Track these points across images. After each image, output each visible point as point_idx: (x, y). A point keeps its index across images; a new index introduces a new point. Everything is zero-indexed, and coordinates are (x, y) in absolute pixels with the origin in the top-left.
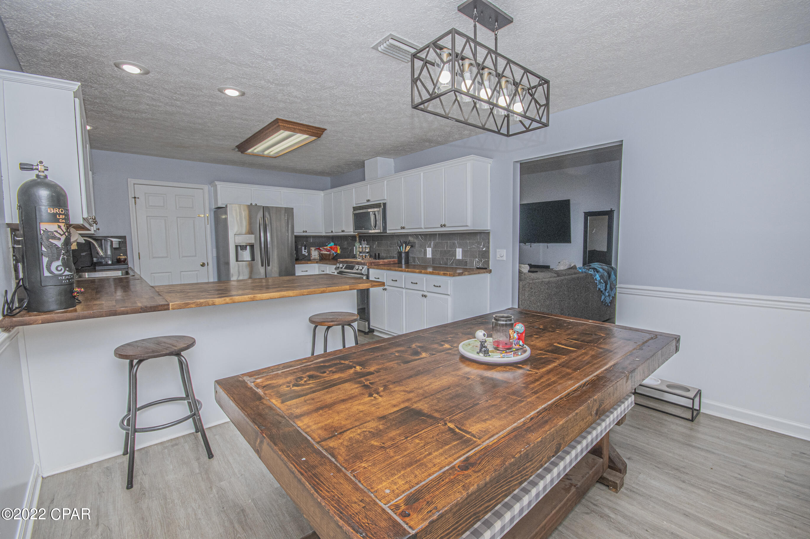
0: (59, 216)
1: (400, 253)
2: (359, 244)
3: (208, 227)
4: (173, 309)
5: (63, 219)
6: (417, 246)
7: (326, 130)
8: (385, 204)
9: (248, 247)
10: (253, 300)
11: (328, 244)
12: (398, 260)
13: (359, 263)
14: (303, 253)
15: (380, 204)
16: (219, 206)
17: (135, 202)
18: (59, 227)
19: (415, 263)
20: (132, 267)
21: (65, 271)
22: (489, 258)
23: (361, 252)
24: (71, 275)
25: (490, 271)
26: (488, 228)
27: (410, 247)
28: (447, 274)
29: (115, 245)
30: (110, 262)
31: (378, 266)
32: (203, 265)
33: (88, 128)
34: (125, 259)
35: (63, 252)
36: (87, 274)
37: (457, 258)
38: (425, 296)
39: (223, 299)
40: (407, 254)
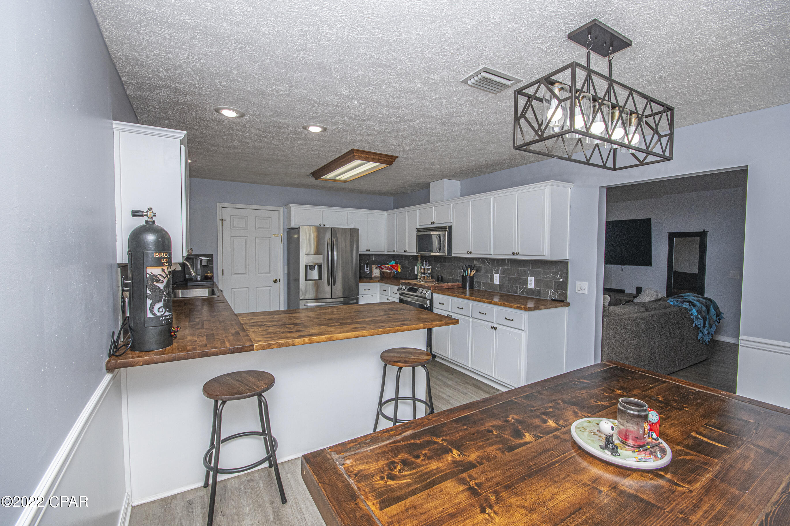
0: (163, 260)
1: (464, 278)
2: (421, 265)
3: (282, 245)
4: (257, 350)
5: (166, 263)
6: (483, 270)
7: (398, 157)
8: (450, 227)
9: (316, 267)
10: (330, 340)
11: (389, 263)
12: (462, 285)
13: (422, 287)
14: (366, 270)
15: (446, 227)
16: (292, 227)
17: (222, 224)
18: (163, 270)
19: (480, 288)
20: (217, 284)
21: (165, 312)
22: (566, 290)
23: (422, 273)
24: (170, 315)
25: (568, 305)
26: (566, 256)
27: (475, 271)
28: (521, 308)
29: (204, 264)
30: (199, 279)
31: (441, 291)
32: (275, 281)
33: (189, 161)
34: (212, 276)
35: (165, 293)
36: (180, 291)
37: (529, 286)
38: (495, 329)
39: (302, 339)
40: (472, 278)
